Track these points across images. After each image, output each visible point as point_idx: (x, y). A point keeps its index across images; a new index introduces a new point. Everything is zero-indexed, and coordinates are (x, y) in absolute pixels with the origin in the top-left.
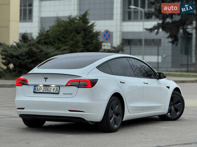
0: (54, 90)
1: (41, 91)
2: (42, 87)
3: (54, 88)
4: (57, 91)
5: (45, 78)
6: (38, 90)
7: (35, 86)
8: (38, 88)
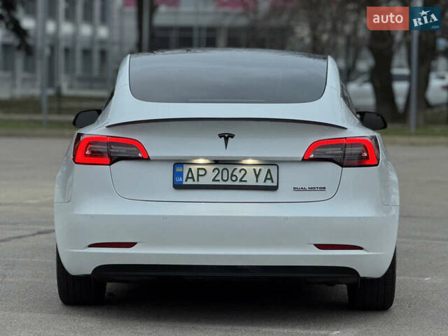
0: (257, 176)
1: (206, 180)
2: (210, 168)
3: (258, 168)
4: (271, 179)
5: (221, 136)
6: (193, 178)
7: (179, 164)
8: (190, 170)
